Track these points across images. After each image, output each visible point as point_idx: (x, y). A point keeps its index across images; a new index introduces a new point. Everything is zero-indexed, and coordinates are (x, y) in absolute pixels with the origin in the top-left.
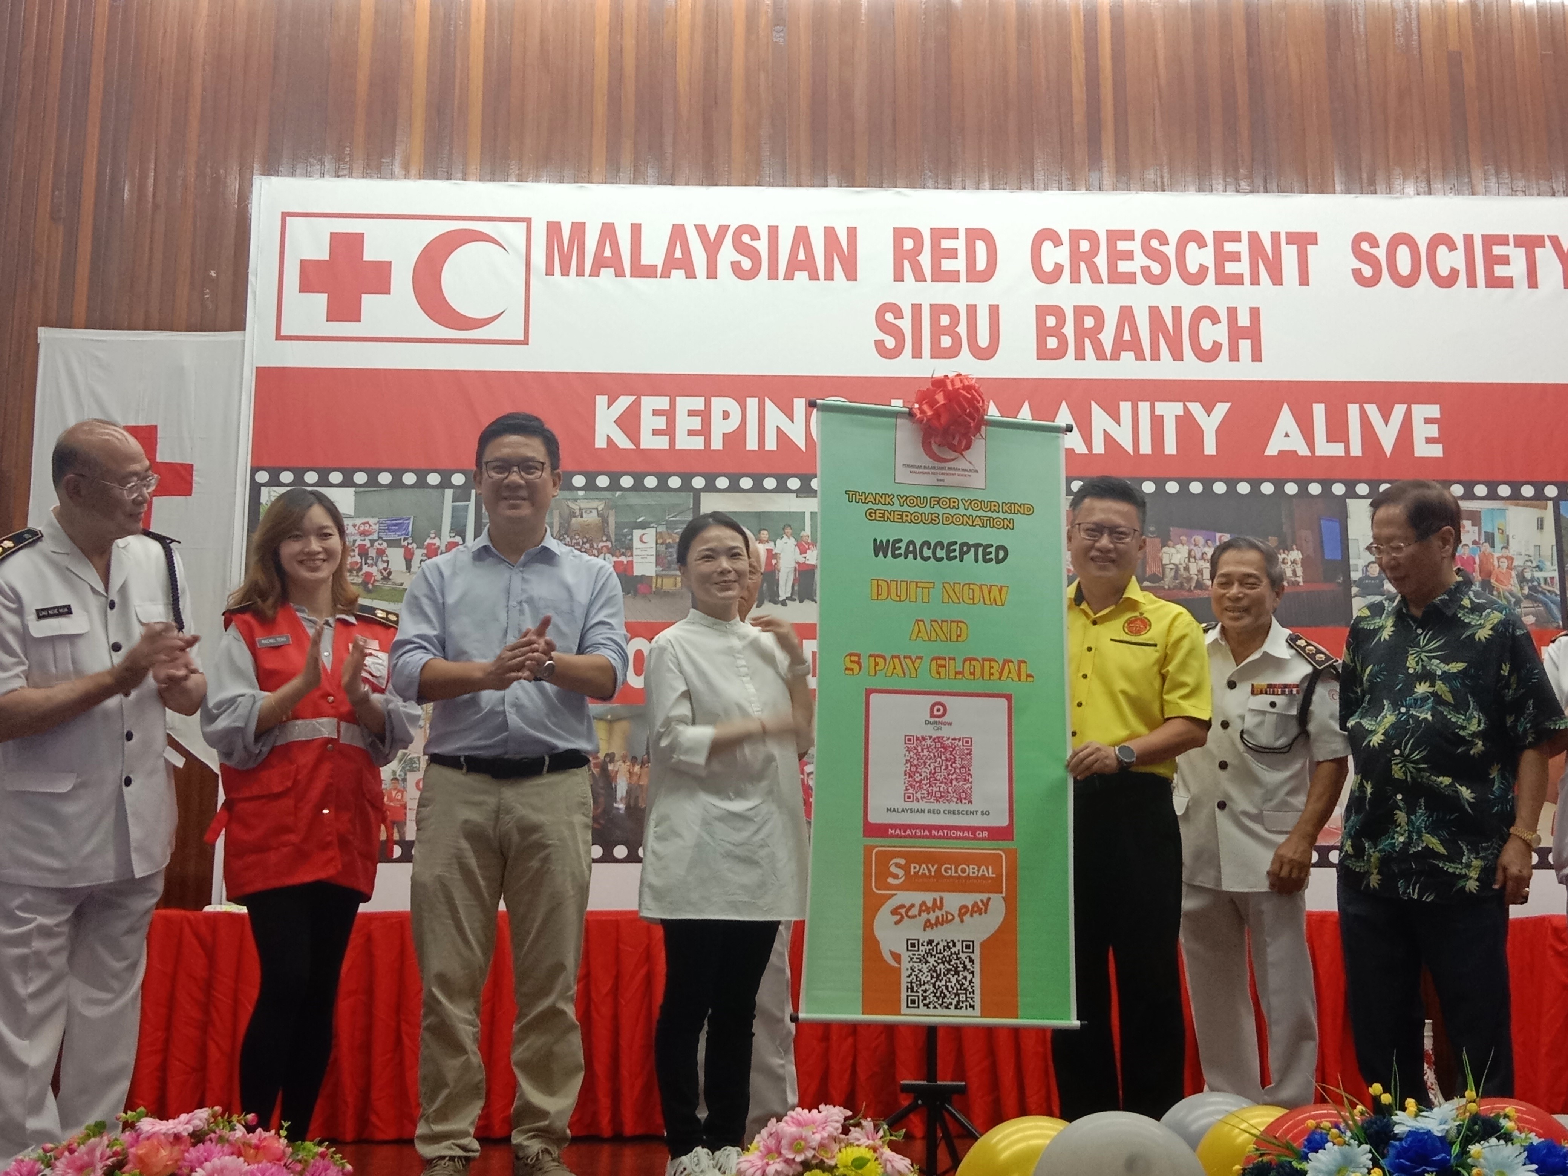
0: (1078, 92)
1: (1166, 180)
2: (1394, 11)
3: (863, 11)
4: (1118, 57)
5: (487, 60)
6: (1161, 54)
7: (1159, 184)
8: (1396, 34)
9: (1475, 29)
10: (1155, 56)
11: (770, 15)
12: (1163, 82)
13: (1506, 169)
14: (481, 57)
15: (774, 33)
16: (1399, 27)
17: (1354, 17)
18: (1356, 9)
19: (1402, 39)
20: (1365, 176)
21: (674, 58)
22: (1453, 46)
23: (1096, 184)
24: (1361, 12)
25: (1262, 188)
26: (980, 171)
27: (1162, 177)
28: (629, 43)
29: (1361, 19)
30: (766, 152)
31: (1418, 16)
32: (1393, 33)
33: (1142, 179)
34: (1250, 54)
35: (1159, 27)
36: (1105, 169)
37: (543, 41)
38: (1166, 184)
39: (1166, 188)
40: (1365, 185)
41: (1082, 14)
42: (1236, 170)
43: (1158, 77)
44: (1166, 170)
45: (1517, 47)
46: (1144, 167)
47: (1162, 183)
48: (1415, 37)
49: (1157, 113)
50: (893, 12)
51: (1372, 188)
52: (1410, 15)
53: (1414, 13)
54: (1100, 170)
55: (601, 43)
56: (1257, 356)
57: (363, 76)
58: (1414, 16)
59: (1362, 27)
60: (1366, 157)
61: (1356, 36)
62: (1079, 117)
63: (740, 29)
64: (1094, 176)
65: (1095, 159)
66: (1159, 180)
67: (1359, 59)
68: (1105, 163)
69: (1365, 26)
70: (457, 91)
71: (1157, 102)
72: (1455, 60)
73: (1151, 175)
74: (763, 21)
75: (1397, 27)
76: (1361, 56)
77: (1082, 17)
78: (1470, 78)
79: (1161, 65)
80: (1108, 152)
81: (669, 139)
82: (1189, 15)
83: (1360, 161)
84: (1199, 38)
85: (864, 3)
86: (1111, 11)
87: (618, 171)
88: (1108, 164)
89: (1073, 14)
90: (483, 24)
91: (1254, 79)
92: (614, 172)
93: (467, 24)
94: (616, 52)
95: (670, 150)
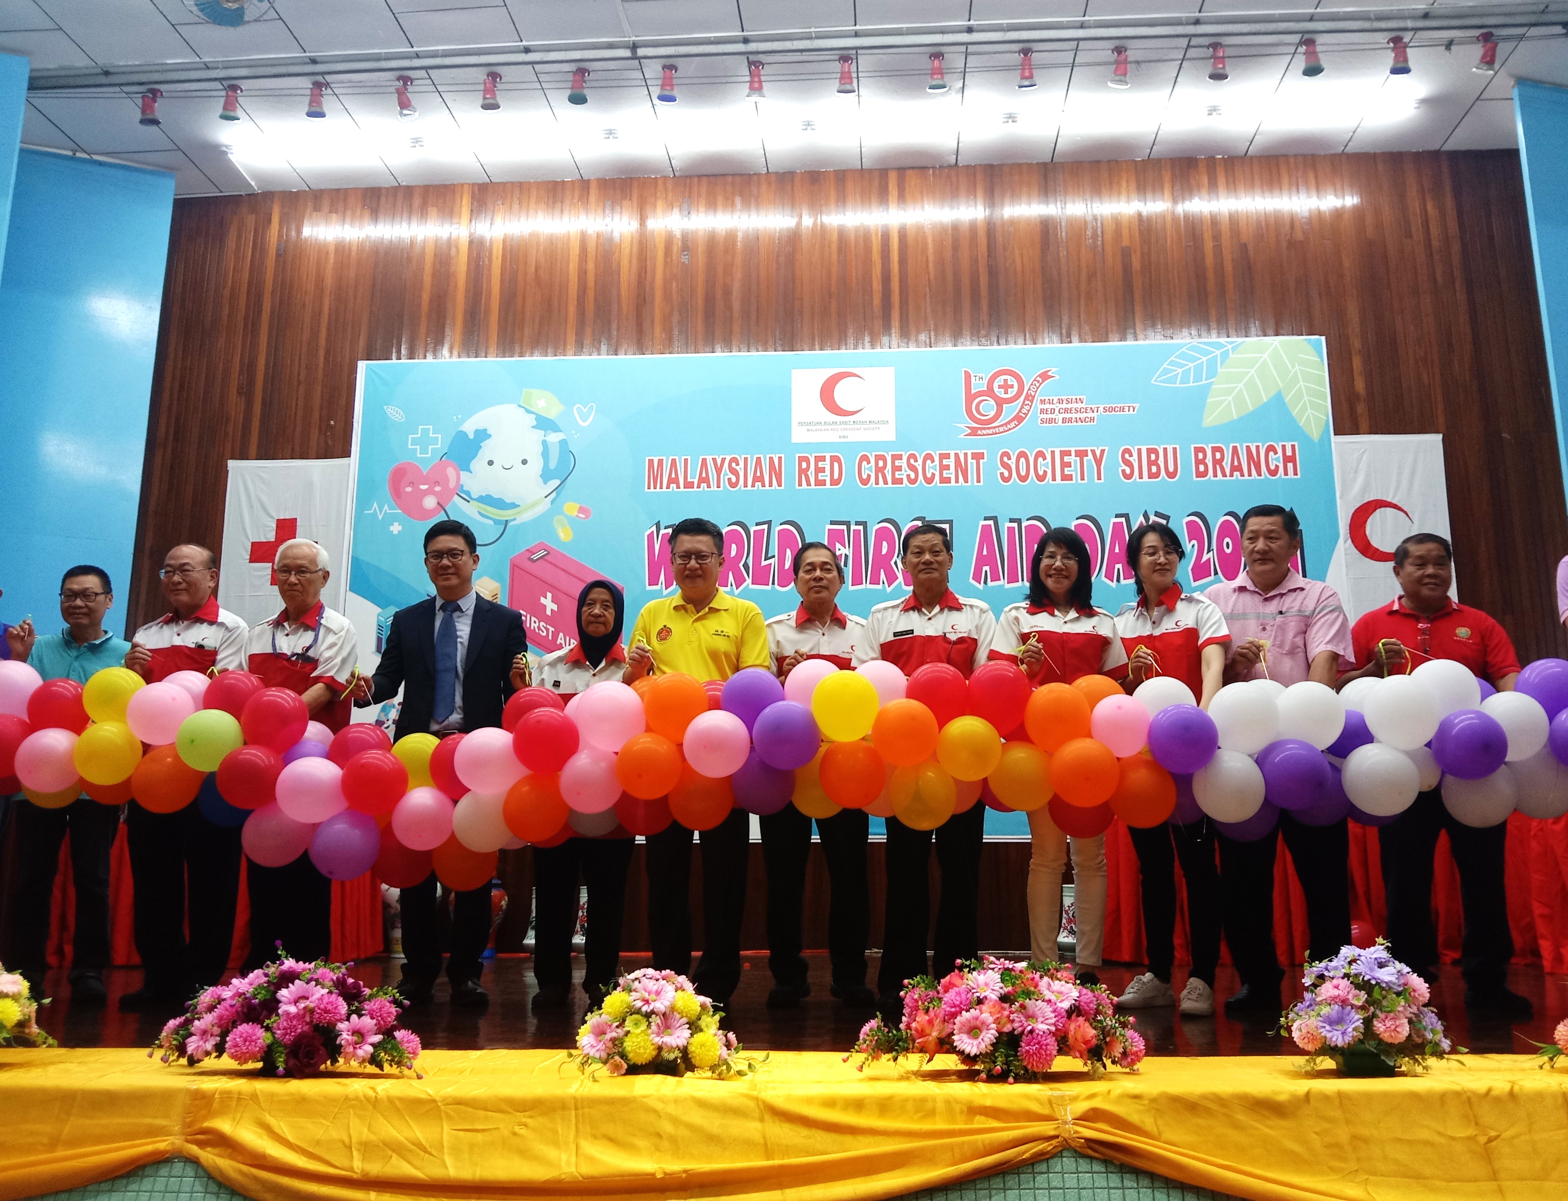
0: (877, 285)
2: (1086, 222)
3: (739, 239)
4: (903, 261)
5: (502, 281)
6: (931, 258)
7: (928, 341)
8: (1087, 237)
9: (1140, 230)
10: (927, 261)
11: (679, 245)
12: (932, 277)
13: (1158, 324)
14: (499, 279)
15: (683, 256)
16: (1089, 232)
17: (1059, 228)
18: (1060, 222)
19: (1090, 240)
20: (1064, 331)
21: (619, 274)
22: (1125, 243)
23: (888, 345)
24: (1063, 224)
25: (995, 342)
26: (813, 338)
27: (930, 338)
28: (591, 266)
29: (1063, 229)
31: (1102, 224)
32: (1085, 237)
34: (989, 255)
35: (930, 240)
36: (893, 335)
37: (537, 268)
38: (932, 341)
39: (933, 343)
41: (880, 235)
42: (979, 332)
43: (929, 274)
44: (932, 334)
45: (1169, 242)
46: (918, 332)
48: (1100, 239)
49: (928, 296)
50: (758, 240)
51: (1069, 337)
52: (1097, 224)
53: (1099, 223)
54: (890, 335)
55: (573, 267)
57: (426, 296)
58: (1099, 225)
59: (1064, 234)
60: (1065, 319)
61: (1060, 240)
62: (877, 301)
63: (660, 254)
64: (886, 337)
65: (887, 328)
67: (1061, 255)
68: (893, 331)
69: (1066, 233)
70: (483, 303)
71: (927, 289)
72: (1126, 253)
73: (923, 337)
74: (675, 249)
75: (1088, 232)
76: (1063, 253)
77: (880, 237)
78: (1136, 263)
79: (931, 265)
80: (895, 323)
81: (614, 326)
82: (950, 232)
83: (1061, 322)
84: (956, 247)
85: (740, 235)
86: (899, 232)
87: (582, 348)
88: (895, 331)
89: (874, 235)
90: (500, 259)
91: (992, 272)
92: (579, 348)
93: (490, 260)
94: (582, 273)
95: (615, 333)
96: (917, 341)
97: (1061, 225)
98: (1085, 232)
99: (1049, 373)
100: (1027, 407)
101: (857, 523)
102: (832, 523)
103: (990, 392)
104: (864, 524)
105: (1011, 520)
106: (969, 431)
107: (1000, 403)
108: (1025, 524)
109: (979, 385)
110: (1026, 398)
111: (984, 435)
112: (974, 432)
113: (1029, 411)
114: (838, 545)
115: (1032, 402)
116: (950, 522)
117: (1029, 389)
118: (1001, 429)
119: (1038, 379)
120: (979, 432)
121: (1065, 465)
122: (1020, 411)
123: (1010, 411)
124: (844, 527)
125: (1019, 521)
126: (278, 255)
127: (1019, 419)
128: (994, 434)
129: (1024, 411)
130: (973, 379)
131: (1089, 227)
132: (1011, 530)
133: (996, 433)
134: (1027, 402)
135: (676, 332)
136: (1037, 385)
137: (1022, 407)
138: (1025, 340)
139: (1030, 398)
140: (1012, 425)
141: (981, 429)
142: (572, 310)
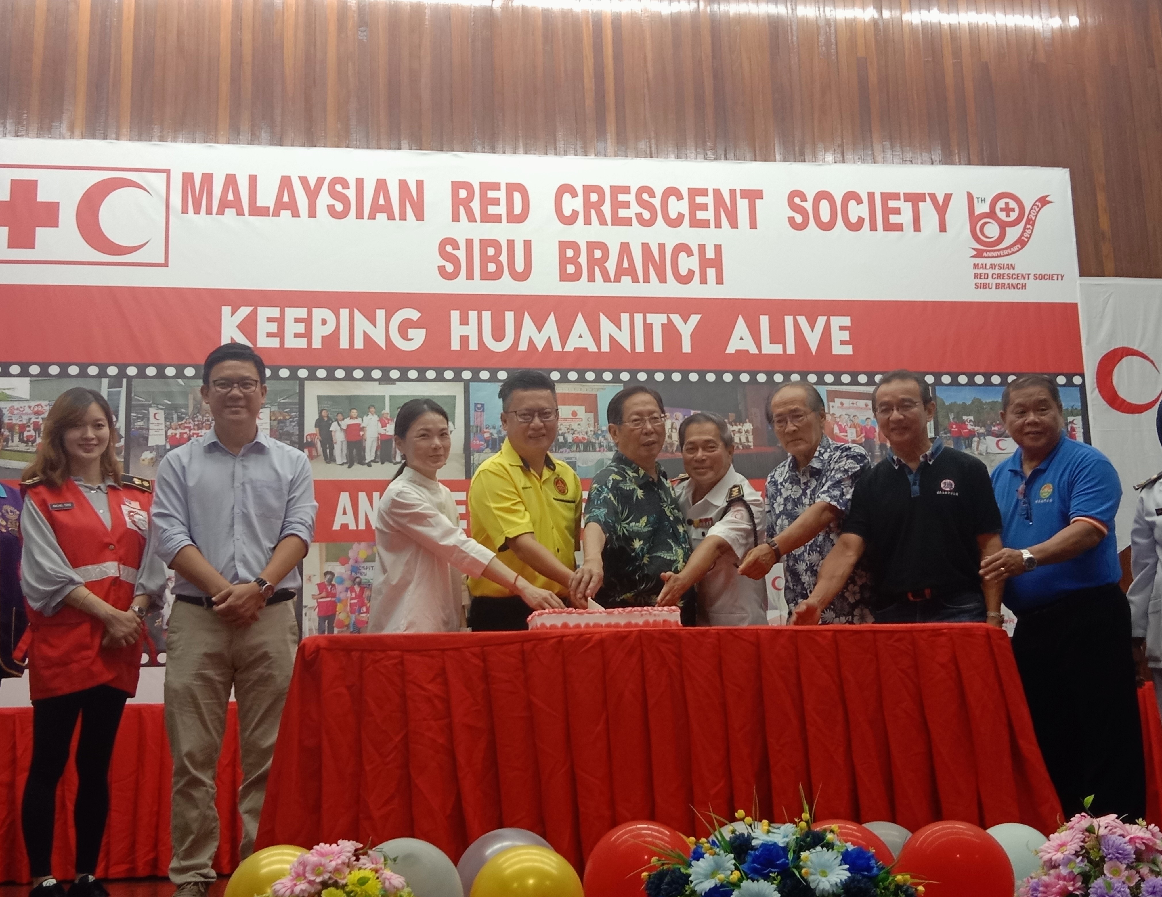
0: (589, 83)
1: (653, 149)
2: (818, 27)
3: (427, 17)
4: (618, 57)
6: (649, 55)
7: (648, 152)
8: (820, 44)
9: (877, 42)
10: (645, 59)
11: (356, 19)
12: (651, 75)
13: (898, 145)
14: (131, 44)
15: (360, 33)
16: (822, 39)
17: (789, 31)
18: (791, 25)
19: (823, 48)
20: (797, 148)
21: (282, 49)
22: (861, 53)
23: (603, 152)
24: (794, 28)
25: (723, 156)
26: (516, 140)
27: (650, 148)
28: (247, 37)
29: (794, 33)
30: (353, 122)
31: (836, 31)
32: (818, 44)
33: (636, 149)
34: (714, 57)
35: (648, 35)
36: (609, 141)
37: (180, 33)
38: (653, 152)
39: (653, 155)
40: (797, 155)
41: (591, 24)
42: (704, 143)
43: (647, 73)
44: (653, 142)
45: (907, 57)
46: (637, 139)
47: (651, 151)
48: (834, 47)
49: (647, 99)
50: (450, 19)
51: (802, 157)
52: (830, 30)
53: (832, 28)
54: (606, 141)
55: (225, 37)
56: (720, 280)
58: (832, 31)
59: (795, 38)
60: (798, 135)
61: (791, 45)
62: (589, 102)
63: (332, 28)
64: (600, 146)
65: (601, 133)
66: (648, 150)
67: (792, 62)
68: (609, 136)
69: (798, 38)
70: (112, 72)
71: (646, 91)
72: (862, 65)
73: (642, 145)
74: (350, 24)
75: (820, 39)
76: (794, 60)
77: (591, 27)
78: (873, 78)
79: (650, 64)
80: (611, 128)
81: (278, 111)
82: (670, 27)
83: (794, 137)
85: (428, 11)
86: (612, 23)
88: (611, 137)
89: (584, 25)
91: (717, 76)
93: (120, 21)
94: (237, 44)
95: (278, 119)
97: (791, 29)
98: (818, 38)
131: (822, 32)
138: (755, 155)
142: (225, 86)
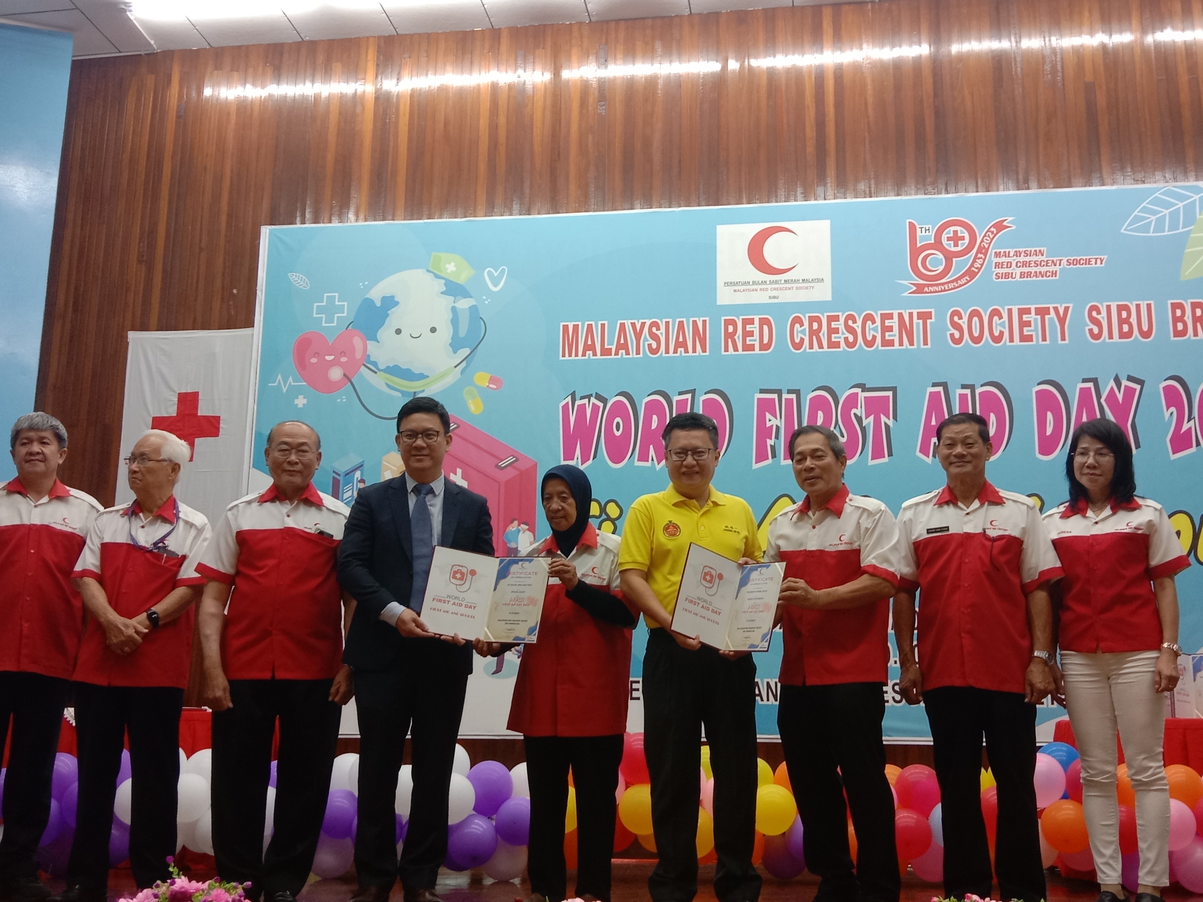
0: (810, 132)
1: (872, 189)
2: (1044, 57)
3: (660, 87)
4: (839, 104)
5: (410, 139)
6: (870, 100)
7: (868, 192)
8: (1045, 72)
9: (1105, 64)
10: (866, 104)
11: (596, 95)
12: (871, 119)
13: (1129, 166)
14: (406, 138)
15: (599, 107)
17: (1013, 63)
18: (1015, 57)
19: (1049, 76)
20: (1021, 177)
21: (532, 128)
22: (1089, 77)
23: (822, 196)
24: (1018, 59)
25: (943, 190)
26: (740, 191)
27: (870, 187)
28: (502, 121)
29: (1019, 65)
31: (1062, 59)
32: (1043, 72)
34: (936, 95)
35: (869, 81)
36: (829, 185)
37: (446, 124)
38: (873, 192)
39: (873, 195)
41: (813, 77)
42: (924, 178)
43: (868, 117)
44: (873, 182)
45: (1138, 76)
46: (857, 181)
47: (870, 191)
48: (1060, 74)
49: (867, 142)
50: (680, 86)
51: (1026, 185)
52: (1056, 58)
53: (1059, 56)
54: (825, 185)
55: (484, 123)
57: (330, 157)
58: (1059, 59)
59: (1019, 69)
60: (1022, 163)
61: (1015, 77)
62: (810, 149)
63: (576, 105)
64: (820, 190)
65: (822, 178)
66: (868, 189)
67: (1016, 93)
69: (1022, 69)
70: (390, 163)
71: (866, 134)
72: (1090, 89)
73: (862, 186)
74: (591, 100)
75: (1046, 67)
76: (1019, 91)
77: (813, 79)
78: (1101, 100)
79: (870, 108)
80: (831, 171)
81: (527, 184)
82: (891, 71)
83: (1017, 166)
84: (898, 87)
85: (661, 82)
86: (835, 73)
87: (493, 208)
88: (830, 181)
89: (806, 78)
90: (407, 115)
91: (939, 114)
92: (490, 211)
93: (397, 117)
94: (493, 128)
95: (527, 191)
96: (855, 190)
97: (1015, 61)
98: (1043, 67)
99: (1005, 223)
100: (980, 261)
101: (790, 392)
102: (762, 391)
103: (938, 245)
104: (797, 392)
105: (964, 387)
106: (915, 288)
107: (949, 256)
108: (978, 391)
109: (925, 236)
110: (979, 251)
111: (931, 292)
112: (920, 289)
113: (982, 265)
114: (768, 416)
115: (985, 254)
116: (894, 389)
117: (982, 241)
118: (951, 286)
119: (992, 229)
120: (926, 289)
121: (1023, 324)
122: (972, 265)
123: (960, 265)
124: (775, 396)
125: (972, 388)
126: (178, 117)
127: (971, 274)
128: (942, 291)
129: (977, 265)
130: (918, 230)
131: (1048, 61)
132: (963, 397)
133: (945, 290)
134: (979, 255)
135: (592, 188)
136: (991, 236)
137: (974, 261)
138: (977, 187)
139: (984, 251)
140: (963, 281)
141: (928, 286)
142: (483, 167)
